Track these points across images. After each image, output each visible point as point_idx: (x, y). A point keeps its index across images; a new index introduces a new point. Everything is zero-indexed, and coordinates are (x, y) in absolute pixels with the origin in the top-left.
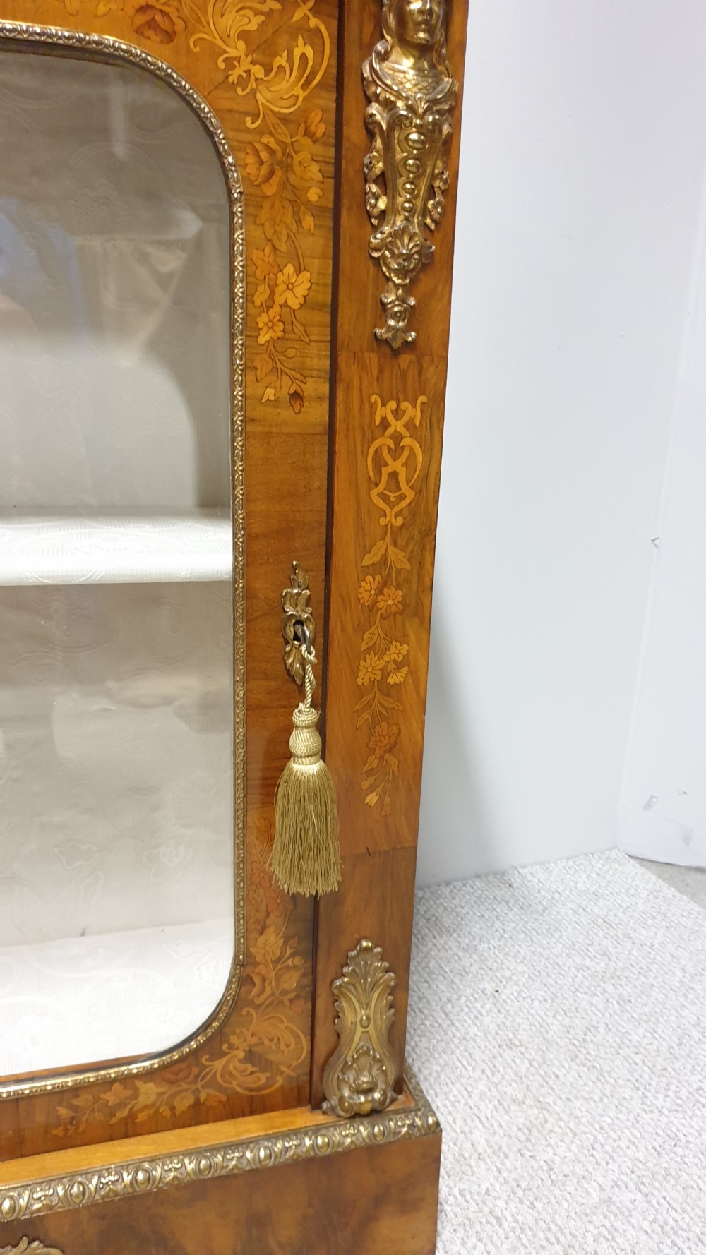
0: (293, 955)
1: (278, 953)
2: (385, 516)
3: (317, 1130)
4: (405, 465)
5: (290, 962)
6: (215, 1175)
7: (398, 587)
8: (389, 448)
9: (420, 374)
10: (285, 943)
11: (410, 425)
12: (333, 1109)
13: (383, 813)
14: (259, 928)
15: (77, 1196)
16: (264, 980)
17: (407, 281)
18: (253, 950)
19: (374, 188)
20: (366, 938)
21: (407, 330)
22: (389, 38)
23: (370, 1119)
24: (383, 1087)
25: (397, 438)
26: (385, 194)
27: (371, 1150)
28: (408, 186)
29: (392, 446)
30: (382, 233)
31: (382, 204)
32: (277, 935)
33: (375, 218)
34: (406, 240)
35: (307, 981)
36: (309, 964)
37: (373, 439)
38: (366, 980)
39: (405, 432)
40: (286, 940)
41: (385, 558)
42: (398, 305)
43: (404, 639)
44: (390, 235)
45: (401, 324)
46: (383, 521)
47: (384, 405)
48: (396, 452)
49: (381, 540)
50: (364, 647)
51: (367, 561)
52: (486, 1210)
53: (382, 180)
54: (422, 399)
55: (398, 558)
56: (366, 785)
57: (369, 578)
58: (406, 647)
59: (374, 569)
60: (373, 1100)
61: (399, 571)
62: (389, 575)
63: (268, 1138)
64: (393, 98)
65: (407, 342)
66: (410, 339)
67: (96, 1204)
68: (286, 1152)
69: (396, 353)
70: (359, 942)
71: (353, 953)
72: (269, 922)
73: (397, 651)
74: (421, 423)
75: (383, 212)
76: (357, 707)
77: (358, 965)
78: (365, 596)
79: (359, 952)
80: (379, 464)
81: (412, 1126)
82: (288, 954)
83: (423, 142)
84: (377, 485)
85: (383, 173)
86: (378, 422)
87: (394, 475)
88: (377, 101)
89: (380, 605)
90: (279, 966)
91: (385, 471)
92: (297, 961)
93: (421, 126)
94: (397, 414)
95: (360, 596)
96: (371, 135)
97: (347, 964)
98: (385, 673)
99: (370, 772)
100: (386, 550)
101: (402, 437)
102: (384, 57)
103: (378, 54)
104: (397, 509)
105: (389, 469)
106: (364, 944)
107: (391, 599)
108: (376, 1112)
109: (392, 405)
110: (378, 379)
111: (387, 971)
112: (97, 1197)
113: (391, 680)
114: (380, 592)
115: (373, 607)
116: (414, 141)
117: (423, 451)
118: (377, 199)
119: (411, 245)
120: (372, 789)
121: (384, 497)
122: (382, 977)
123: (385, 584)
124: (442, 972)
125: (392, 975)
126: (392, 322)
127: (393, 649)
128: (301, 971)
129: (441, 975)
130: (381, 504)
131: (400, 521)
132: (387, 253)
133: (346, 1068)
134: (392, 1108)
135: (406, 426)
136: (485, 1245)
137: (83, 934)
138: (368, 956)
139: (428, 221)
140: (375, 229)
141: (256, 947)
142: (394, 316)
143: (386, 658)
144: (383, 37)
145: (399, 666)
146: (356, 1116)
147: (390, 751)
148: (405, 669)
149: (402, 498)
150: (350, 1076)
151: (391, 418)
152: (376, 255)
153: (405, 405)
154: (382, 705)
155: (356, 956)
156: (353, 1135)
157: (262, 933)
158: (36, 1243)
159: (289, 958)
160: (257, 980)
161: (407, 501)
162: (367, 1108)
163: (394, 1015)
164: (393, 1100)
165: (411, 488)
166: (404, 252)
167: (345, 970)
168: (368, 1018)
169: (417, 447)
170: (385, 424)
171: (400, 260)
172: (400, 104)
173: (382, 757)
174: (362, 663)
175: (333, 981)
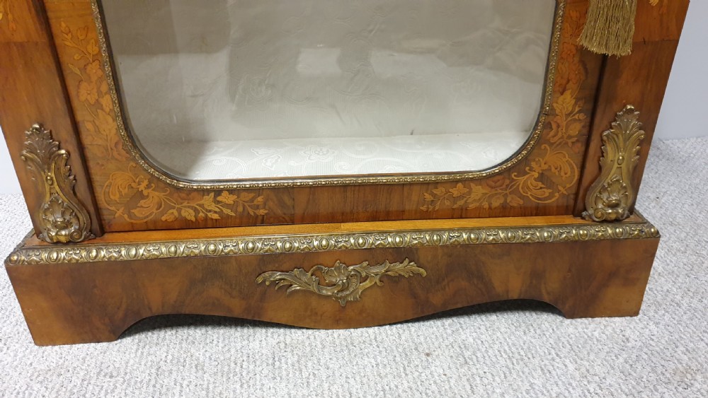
0: (579, 112)
1: (570, 109)
3: (579, 227)
5: (576, 117)
6: (518, 242)
10: (576, 103)
12: (590, 216)
13: (660, 13)
14: (561, 90)
15: (437, 241)
16: (558, 126)
18: (555, 105)
20: (630, 104)
23: (613, 224)
24: (624, 206)
27: (615, 240)
32: (572, 96)
35: (585, 131)
36: (589, 120)
38: (626, 132)
40: (577, 100)
60: (617, 213)
63: (549, 227)
67: (446, 246)
68: (561, 235)
70: (625, 106)
71: (620, 113)
72: (568, 86)
77: (622, 121)
79: (625, 113)
81: (641, 231)
82: (576, 110)
90: (569, 119)
92: (582, 116)
97: (615, 121)
106: (629, 107)
108: (617, 221)
111: (640, 128)
112: (448, 243)
122: (636, 132)
125: (642, 132)
128: (583, 124)
133: (604, 189)
134: (626, 220)
138: (630, 116)
141: (557, 103)
146: (605, 221)
150: (605, 196)
155: (622, 115)
156: (603, 231)
157: (562, 94)
158: (412, 263)
159: (576, 113)
160: (554, 126)
162: (613, 217)
163: (638, 159)
164: (628, 217)
167: (613, 124)
168: (623, 158)
175: (603, 131)
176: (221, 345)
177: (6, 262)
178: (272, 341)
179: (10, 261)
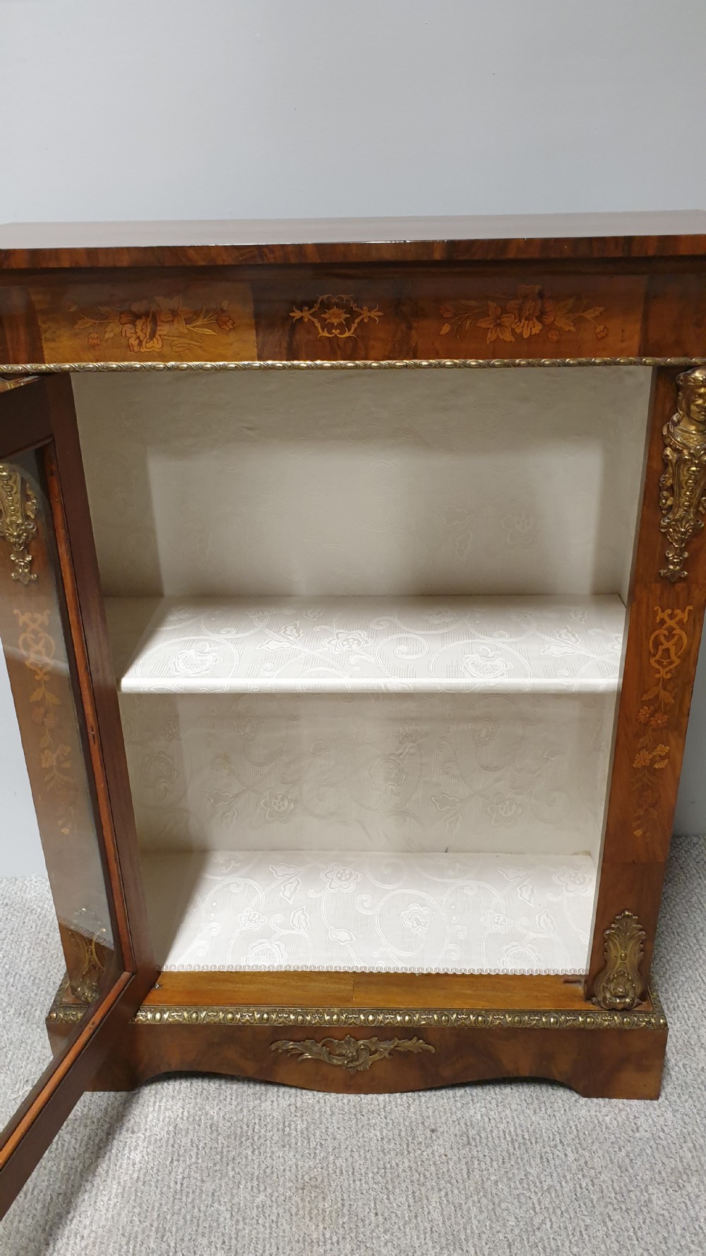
2: (659, 673)
3: (586, 1013)
4: (675, 645)
6: (524, 1027)
7: (665, 713)
8: (665, 635)
9: (689, 594)
11: (680, 623)
12: (599, 1002)
13: (645, 841)
15: (445, 1022)
17: (683, 545)
19: (665, 493)
20: (628, 910)
21: (682, 570)
22: (681, 412)
23: (622, 1013)
24: (633, 996)
25: (671, 629)
26: (672, 496)
27: (621, 1032)
28: (688, 493)
29: (667, 634)
30: (669, 519)
31: (669, 503)
33: (665, 510)
34: (684, 523)
37: (655, 630)
38: (626, 933)
39: (675, 626)
41: (657, 696)
42: (676, 559)
43: (667, 743)
44: (674, 520)
45: (678, 568)
46: (657, 676)
47: (663, 611)
48: (668, 638)
49: (655, 686)
50: (639, 746)
51: (645, 698)
52: (699, 1081)
53: (671, 489)
54: (690, 607)
55: (666, 697)
56: (635, 824)
57: (646, 708)
58: (668, 748)
59: (649, 703)
60: (625, 1002)
61: (666, 705)
62: (659, 706)
63: (556, 1012)
64: (680, 448)
65: (681, 578)
66: (683, 576)
67: (454, 1028)
68: (567, 1022)
69: (673, 584)
70: (624, 912)
71: (618, 917)
73: (662, 749)
74: (687, 622)
75: (671, 507)
76: (633, 780)
77: (622, 923)
78: (642, 719)
79: (623, 917)
80: (657, 643)
81: (649, 1022)
83: (698, 471)
84: (655, 656)
85: (672, 485)
86: (658, 621)
87: (667, 650)
88: (671, 446)
89: (652, 723)
91: (661, 648)
93: (698, 463)
94: (672, 616)
95: (638, 717)
96: (666, 465)
97: (614, 922)
98: (653, 761)
99: (638, 818)
100: (659, 692)
101: (674, 629)
102: (676, 424)
103: (673, 421)
104: (668, 669)
105: (664, 647)
106: (627, 912)
107: (660, 720)
108: (626, 1010)
109: (669, 611)
110: (660, 598)
111: (641, 930)
112: (455, 1025)
113: (656, 766)
114: (652, 715)
115: (647, 724)
116: (693, 471)
117: (688, 637)
118: (667, 500)
119: (687, 525)
120: (639, 827)
121: (659, 662)
122: (637, 933)
123: (656, 711)
124: (700, 907)
125: (644, 933)
126: (671, 567)
127: (659, 748)
129: (699, 909)
130: (657, 666)
131: (669, 676)
132: (671, 530)
133: (609, 981)
134: (636, 1009)
135: (678, 623)
136: (694, 1101)
137: (446, 852)
138: (628, 920)
139: (701, 509)
140: (664, 516)
142: (673, 564)
143: (654, 753)
144: (678, 412)
145: (662, 758)
146: (613, 1010)
147: (653, 806)
148: (667, 761)
149: (672, 663)
150: (612, 986)
151: (667, 619)
152: (663, 530)
153: (678, 611)
154: (649, 780)
155: (620, 919)
156: (610, 1020)
158: (421, 1041)
161: (674, 665)
162: (621, 1006)
163: (644, 956)
164: (639, 1004)
165: (679, 657)
166: (682, 530)
167: (613, 926)
168: (626, 955)
169: (684, 634)
170: (663, 622)
171: (679, 535)
172: (685, 452)
173: (646, 810)
174: (637, 755)
175: (605, 930)
176: (234, 1103)
177: (47, 1019)
178: (284, 1103)
179: (51, 1017)
